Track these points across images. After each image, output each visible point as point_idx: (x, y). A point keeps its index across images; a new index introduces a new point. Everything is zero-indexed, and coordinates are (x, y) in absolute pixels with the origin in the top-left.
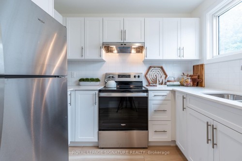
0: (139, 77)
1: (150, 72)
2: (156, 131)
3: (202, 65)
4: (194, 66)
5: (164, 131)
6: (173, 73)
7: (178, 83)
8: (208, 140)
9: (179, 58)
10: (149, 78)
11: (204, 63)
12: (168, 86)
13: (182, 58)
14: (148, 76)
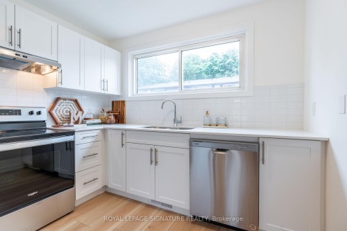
0: (39, 113)
1: (57, 106)
2: (85, 184)
3: (123, 102)
4: (113, 102)
5: (94, 180)
6: (90, 108)
7: (99, 121)
8: (151, 161)
9: (103, 92)
10: (56, 116)
11: (126, 100)
12: (88, 125)
13: (106, 92)
14: (54, 112)
